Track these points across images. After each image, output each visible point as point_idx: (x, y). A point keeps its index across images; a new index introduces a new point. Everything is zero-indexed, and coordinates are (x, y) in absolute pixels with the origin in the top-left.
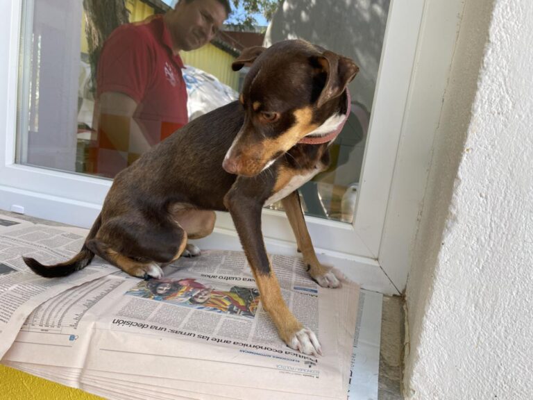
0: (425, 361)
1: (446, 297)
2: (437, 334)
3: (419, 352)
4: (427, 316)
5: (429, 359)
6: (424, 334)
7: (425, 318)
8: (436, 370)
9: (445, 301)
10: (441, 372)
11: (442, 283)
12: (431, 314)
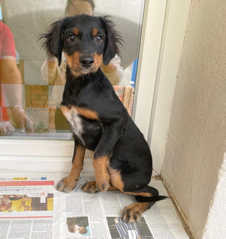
0: (209, 231)
1: (219, 204)
2: (215, 219)
3: (207, 228)
4: (210, 213)
5: (210, 230)
6: (209, 220)
7: (209, 214)
8: (213, 233)
9: (219, 206)
10: (216, 234)
11: (218, 199)
12: (212, 212)
